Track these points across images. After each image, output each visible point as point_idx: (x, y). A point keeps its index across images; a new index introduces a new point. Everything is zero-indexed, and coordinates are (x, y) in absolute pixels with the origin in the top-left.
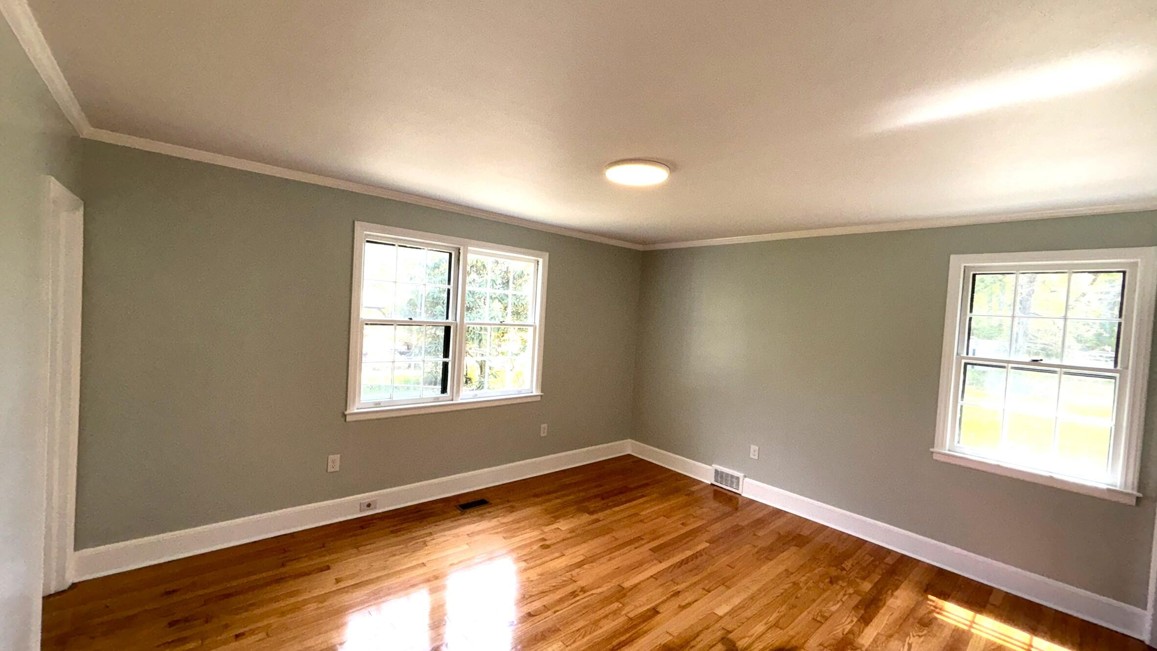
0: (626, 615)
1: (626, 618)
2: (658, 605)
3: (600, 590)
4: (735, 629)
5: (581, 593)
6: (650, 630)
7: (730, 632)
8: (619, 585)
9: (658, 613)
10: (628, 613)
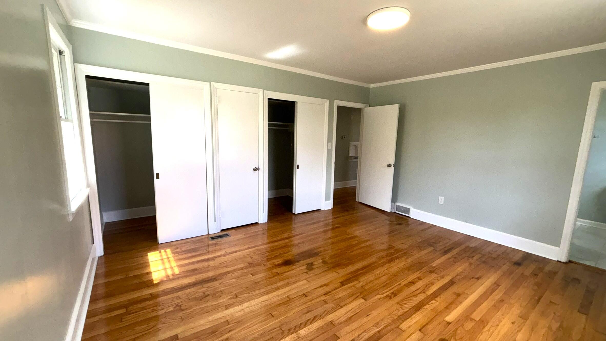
0: (360, 282)
1: (360, 280)
2: (341, 287)
3: (378, 297)
4: (302, 274)
5: (390, 295)
6: (347, 275)
7: (306, 272)
8: (366, 300)
9: (341, 283)
10: (358, 283)
